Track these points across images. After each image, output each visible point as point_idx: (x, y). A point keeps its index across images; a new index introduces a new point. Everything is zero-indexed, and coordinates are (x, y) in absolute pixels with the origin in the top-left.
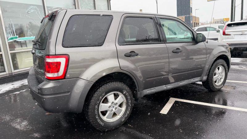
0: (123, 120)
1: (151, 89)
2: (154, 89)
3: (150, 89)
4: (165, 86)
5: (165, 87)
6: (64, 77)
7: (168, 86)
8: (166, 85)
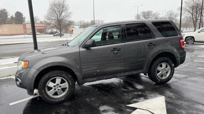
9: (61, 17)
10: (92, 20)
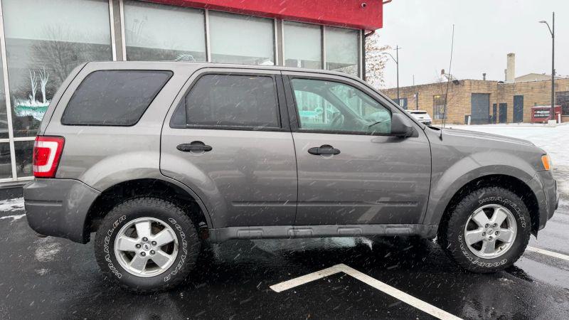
0: (168, 278)
1: (251, 227)
2: (260, 229)
3: (247, 228)
4: (291, 227)
5: (291, 231)
6: (52, 174)
7: (300, 230)
8: (295, 227)
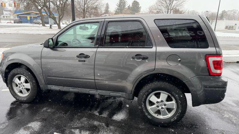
9: (171, 6)
10: (224, 10)
